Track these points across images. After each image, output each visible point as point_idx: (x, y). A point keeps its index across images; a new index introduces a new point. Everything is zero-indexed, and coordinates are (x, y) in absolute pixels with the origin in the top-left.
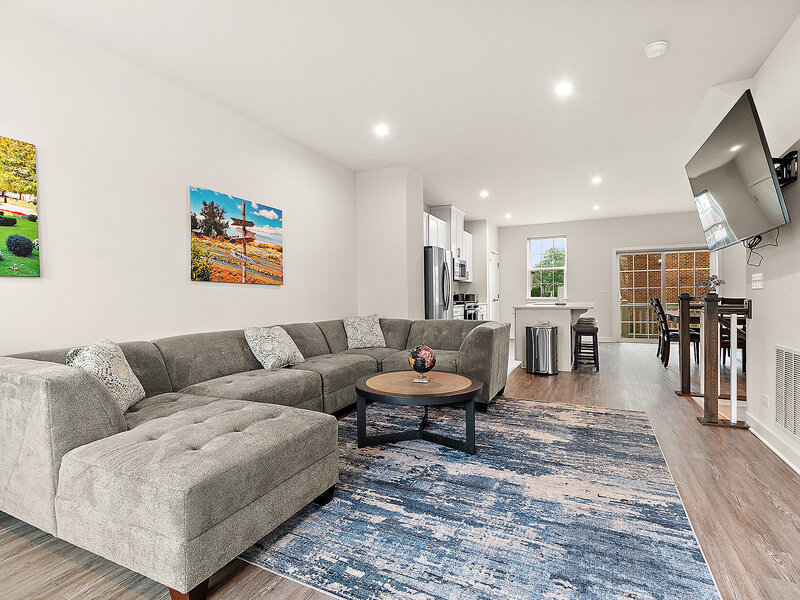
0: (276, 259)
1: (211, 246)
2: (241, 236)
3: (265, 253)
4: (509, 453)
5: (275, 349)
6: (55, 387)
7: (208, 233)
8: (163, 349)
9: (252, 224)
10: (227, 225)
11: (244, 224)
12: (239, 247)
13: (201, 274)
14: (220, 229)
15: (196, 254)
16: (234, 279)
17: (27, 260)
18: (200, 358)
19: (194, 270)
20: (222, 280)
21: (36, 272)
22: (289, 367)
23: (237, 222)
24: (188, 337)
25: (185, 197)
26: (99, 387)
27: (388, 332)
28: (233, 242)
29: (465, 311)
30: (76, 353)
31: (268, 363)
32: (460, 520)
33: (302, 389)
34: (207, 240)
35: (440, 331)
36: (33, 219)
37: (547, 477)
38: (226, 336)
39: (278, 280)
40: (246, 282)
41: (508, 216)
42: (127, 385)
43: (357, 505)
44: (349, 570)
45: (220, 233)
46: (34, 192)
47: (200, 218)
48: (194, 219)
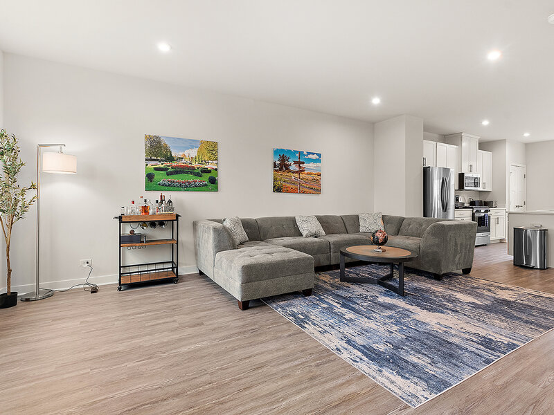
0: (317, 180)
1: (283, 175)
2: (298, 169)
3: (310, 177)
4: (427, 300)
5: (309, 227)
6: (215, 230)
7: (281, 169)
8: (259, 222)
9: (303, 163)
10: (290, 165)
11: (300, 163)
12: (297, 175)
13: (278, 189)
14: (287, 167)
15: (275, 180)
16: (294, 191)
17: (214, 185)
18: (273, 228)
19: (274, 187)
20: (287, 192)
21: (216, 190)
22: (316, 237)
23: (295, 163)
24: (270, 218)
25: (271, 153)
26: (228, 232)
27: (387, 224)
28: (293, 173)
29: (473, 214)
30: (224, 220)
31: (304, 234)
32: (363, 315)
33: (316, 247)
34: (281, 173)
35: (421, 225)
36: (216, 170)
37: (440, 314)
38: (287, 219)
39: (318, 191)
40: (300, 193)
41: (526, 135)
42: (241, 234)
43: (321, 300)
44: (300, 316)
45: (287, 169)
46: (216, 160)
47: (278, 162)
48: (275, 163)
